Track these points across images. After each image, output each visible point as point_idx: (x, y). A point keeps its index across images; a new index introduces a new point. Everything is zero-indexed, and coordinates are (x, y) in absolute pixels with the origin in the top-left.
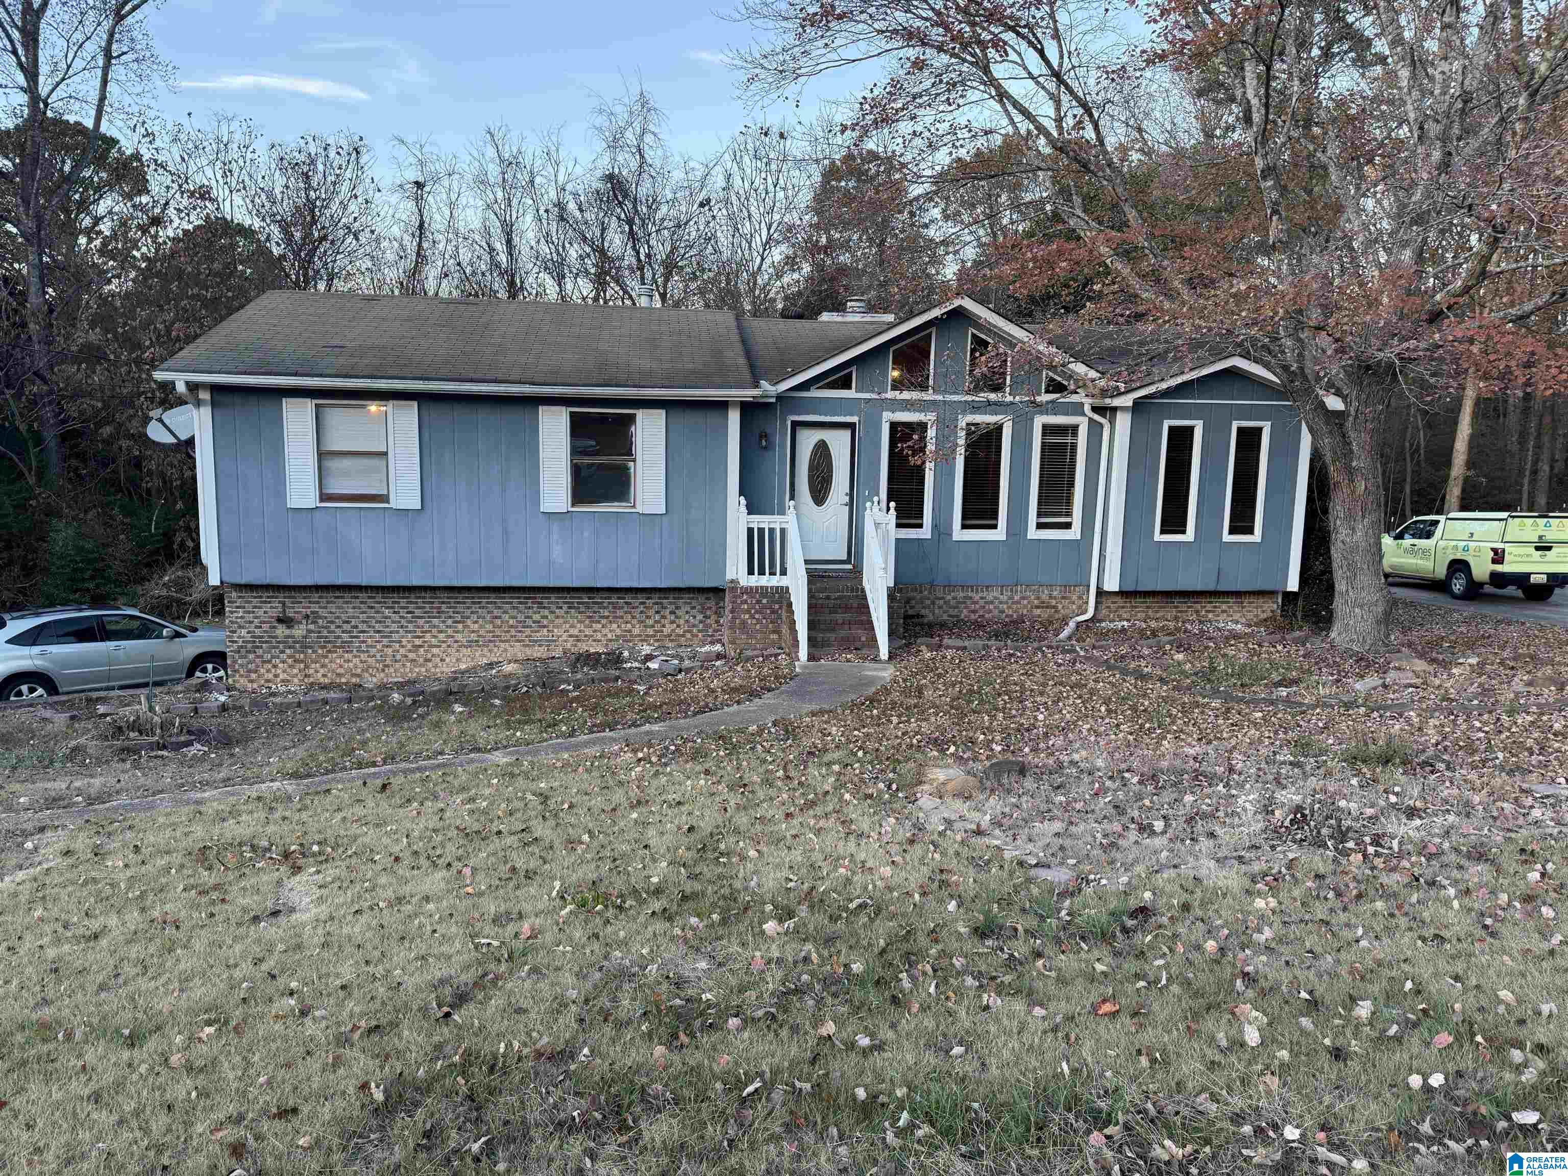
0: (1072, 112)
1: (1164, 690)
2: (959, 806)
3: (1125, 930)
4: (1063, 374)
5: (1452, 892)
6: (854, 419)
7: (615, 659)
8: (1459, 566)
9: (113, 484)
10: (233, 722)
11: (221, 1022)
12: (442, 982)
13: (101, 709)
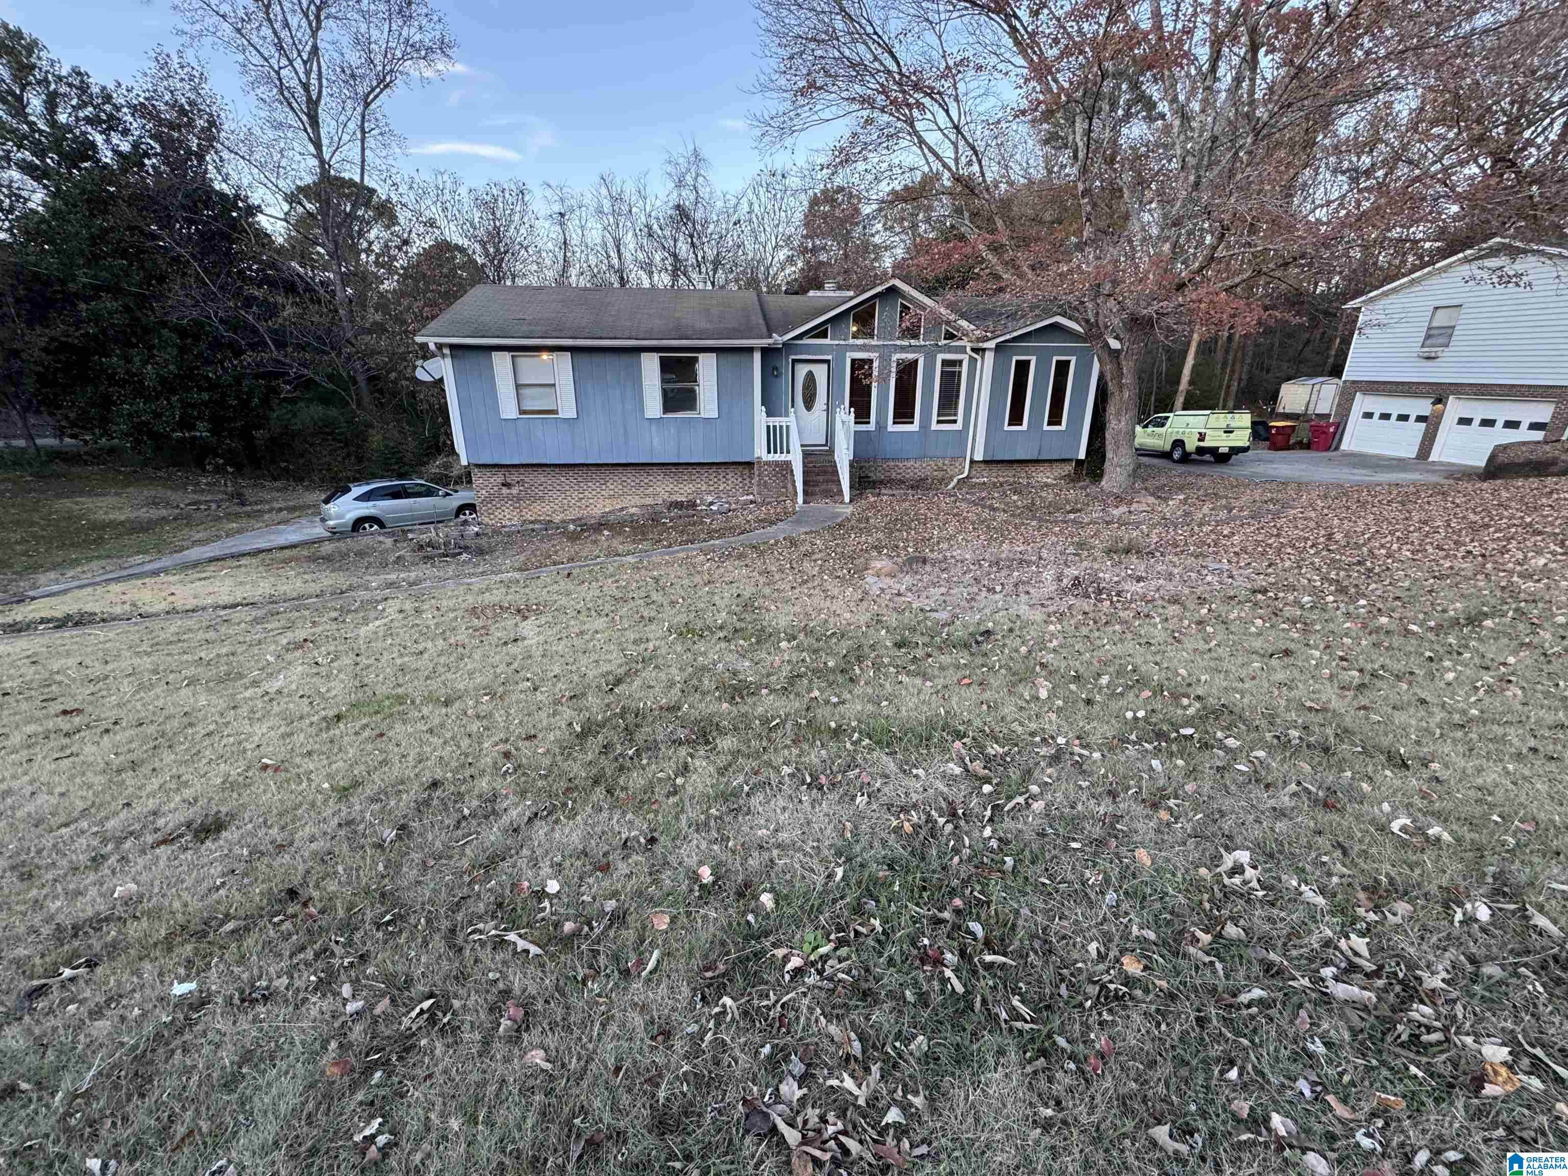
0: (966, 153)
1: (1005, 516)
2: (889, 581)
3: (977, 642)
4: (954, 328)
5: (1158, 620)
6: (829, 357)
7: (693, 505)
8: (1179, 443)
9: (399, 408)
10: (483, 542)
11: (493, 695)
12: (608, 673)
13: (410, 536)
